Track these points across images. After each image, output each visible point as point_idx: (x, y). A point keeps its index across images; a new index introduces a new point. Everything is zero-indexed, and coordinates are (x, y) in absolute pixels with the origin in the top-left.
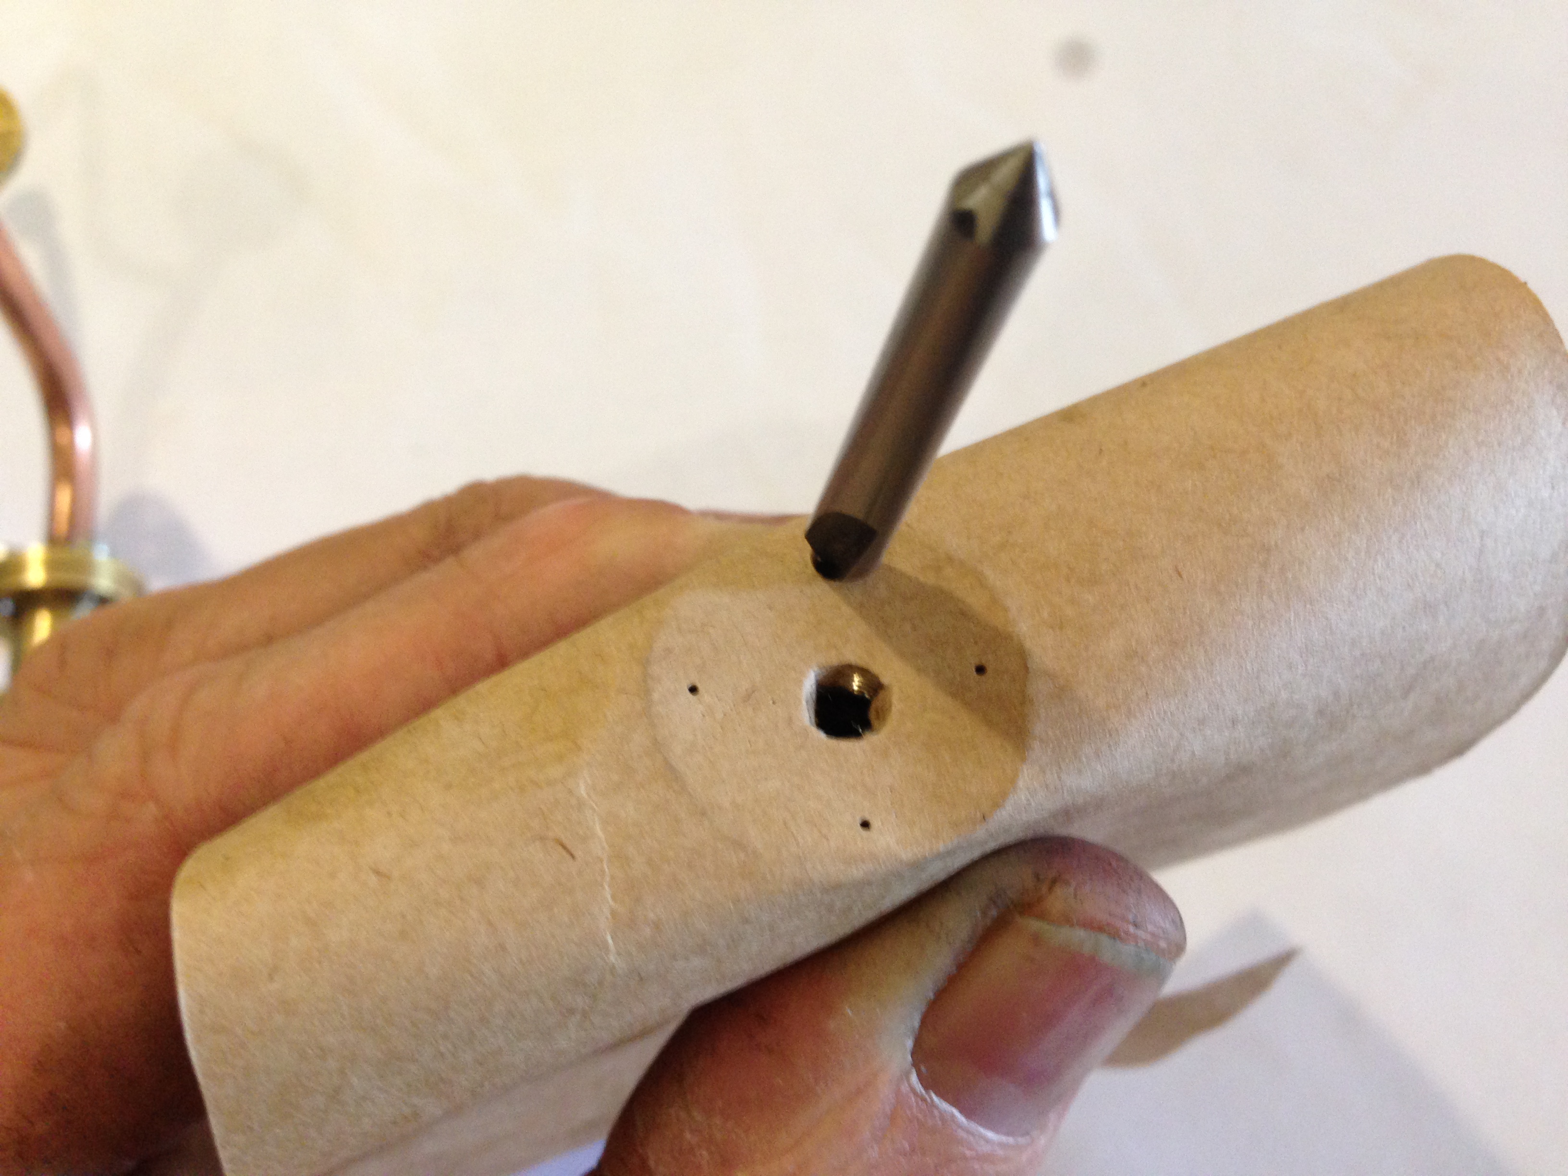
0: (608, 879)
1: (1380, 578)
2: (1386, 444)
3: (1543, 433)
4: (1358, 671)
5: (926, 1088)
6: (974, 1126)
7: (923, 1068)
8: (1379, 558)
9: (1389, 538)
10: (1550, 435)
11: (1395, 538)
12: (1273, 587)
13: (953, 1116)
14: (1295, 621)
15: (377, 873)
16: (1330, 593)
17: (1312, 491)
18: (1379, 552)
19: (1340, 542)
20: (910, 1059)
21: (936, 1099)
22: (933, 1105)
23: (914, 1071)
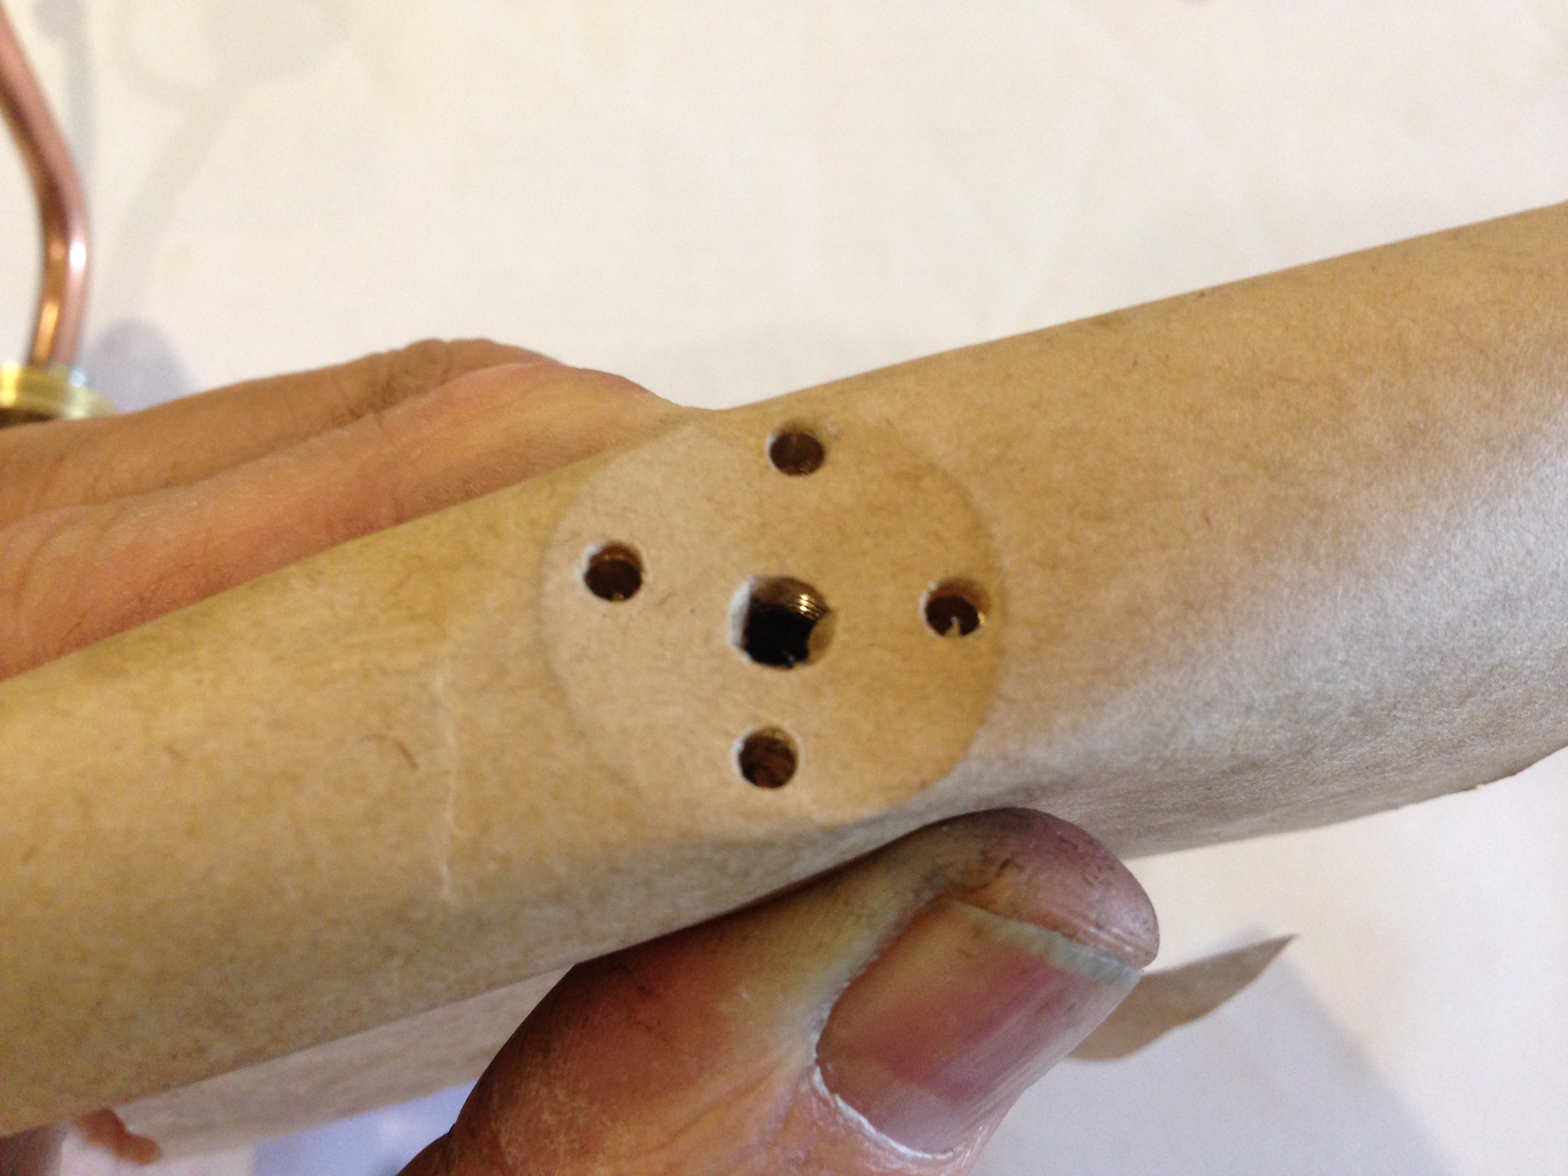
0: (452, 798)
1: (1457, 558)
2: (1487, 395)
4: (1411, 667)
5: (832, 1091)
6: (883, 1137)
7: (829, 1067)
8: (1459, 535)
9: (1476, 510)
11: (1482, 511)
12: (1322, 551)
13: (859, 1124)
14: (1342, 596)
15: (174, 753)
16: (1392, 568)
17: (1388, 441)
18: (1459, 525)
19: (1413, 507)
20: (814, 1055)
21: (841, 1103)
22: (837, 1110)
23: (818, 1070)
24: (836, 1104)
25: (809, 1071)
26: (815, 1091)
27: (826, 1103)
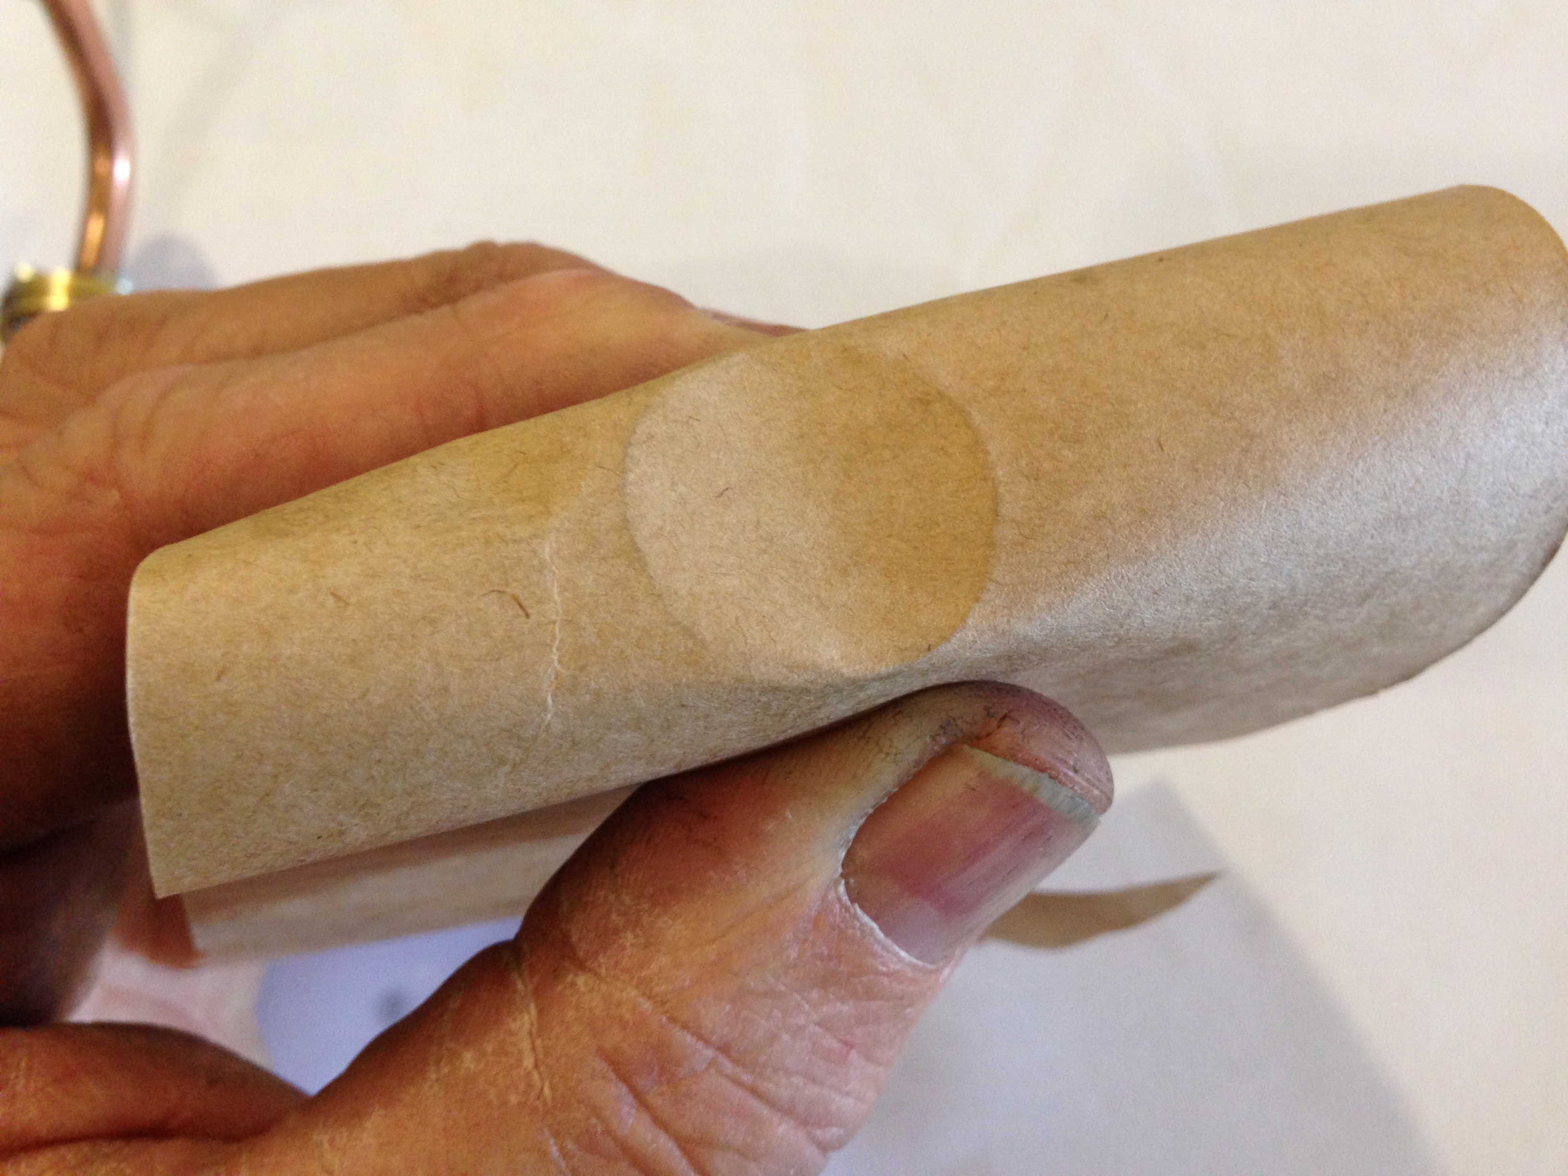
0: (557, 642)
1: (1358, 482)
2: (1386, 353)
3: (1546, 368)
4: (1320, 570)
5: (852, 901)
6: (889, 942)
7: (852, 881)
8: (1361, 465)
9: (1374, 444)
10: (1553, 371)
11: (1379, 447)
12: (1250, 472)
13: (872, 929)
14: (1266, 509)
15: (337, 597)
16: (1306, 489)
17: (1305, 388)
18: (1361, 456)
19: (1324, 440)
20: (840, 870)
21: (859, 911)
22: (855, 917)
23: (843, 882)
24: (855, 911)
25: (836, 883)
26: (839, 899)
27: (847, 909)
